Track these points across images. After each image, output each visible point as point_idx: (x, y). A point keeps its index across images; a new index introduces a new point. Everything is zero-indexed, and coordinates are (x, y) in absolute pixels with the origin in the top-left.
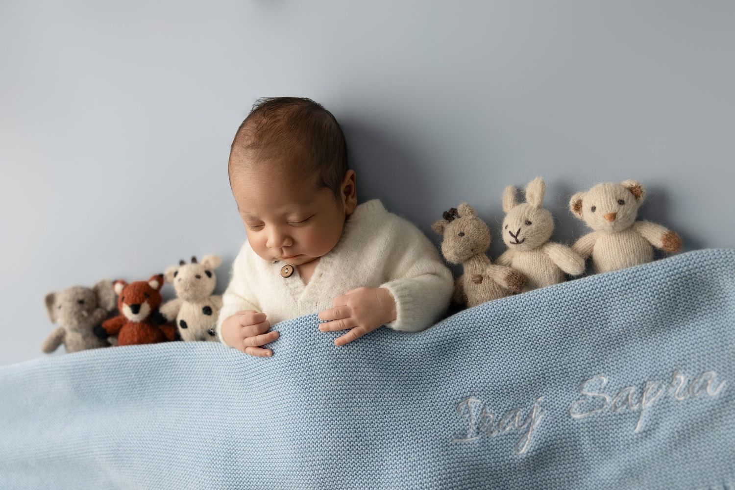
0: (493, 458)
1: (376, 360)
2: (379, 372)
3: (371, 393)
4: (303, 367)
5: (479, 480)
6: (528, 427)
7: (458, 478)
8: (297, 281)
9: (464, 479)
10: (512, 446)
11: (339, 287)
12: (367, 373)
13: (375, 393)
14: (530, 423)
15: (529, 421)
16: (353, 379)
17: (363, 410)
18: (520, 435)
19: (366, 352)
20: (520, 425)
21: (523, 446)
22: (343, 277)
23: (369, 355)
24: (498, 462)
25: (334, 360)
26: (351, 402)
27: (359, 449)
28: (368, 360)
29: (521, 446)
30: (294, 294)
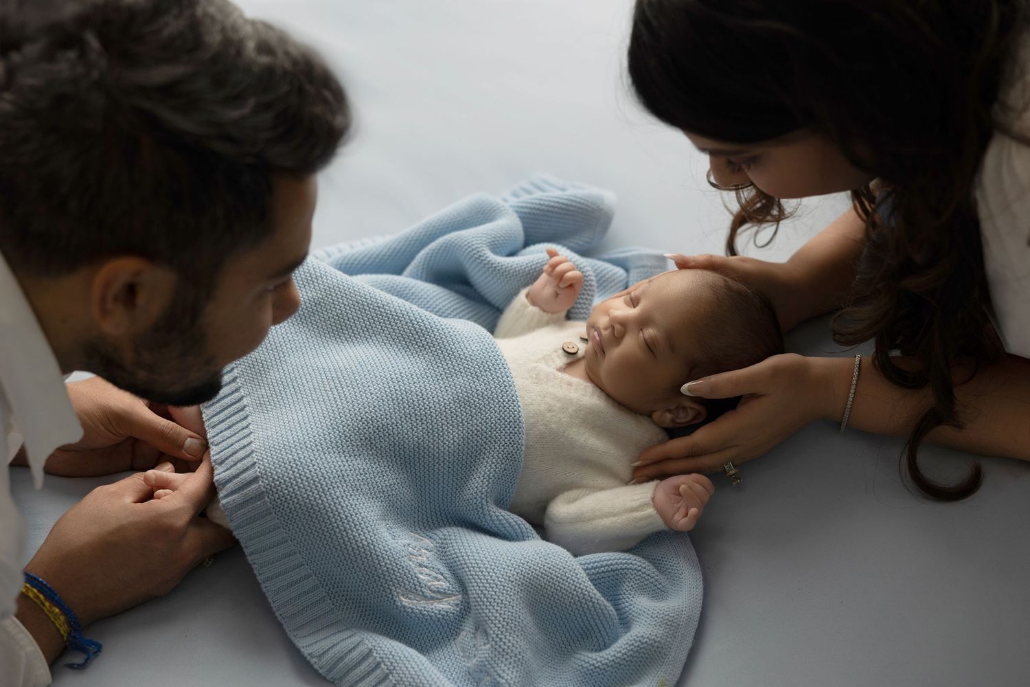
0: (388, 568)
1: (467, 447)
2: (454, 451)
3: (429, 442)
4: (449, 368)
5: (358, 560)
6: (432, 598)
7: (357, 534)
8: (562, 360)
9: (357, 541)
10: (407, 587)
11: (559, 405)
12: (451, 436)
13: (429, 447)
14: (438, 599)
15: (439, 596)
16: (443, 421)
17: (409, 433)
18: (421, 591)
19: (476, 435)
20: (432, 587)
21: (410, 599)
22: (570, 410)
23: (473, 438)
24: (384, 575)
25: (462, 399)
26: (417, 420)
27: (365, 430)
28: (467, 437)
29: (409, 596)
30: (545, 359)
